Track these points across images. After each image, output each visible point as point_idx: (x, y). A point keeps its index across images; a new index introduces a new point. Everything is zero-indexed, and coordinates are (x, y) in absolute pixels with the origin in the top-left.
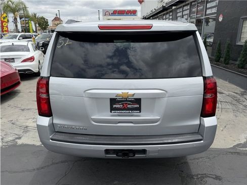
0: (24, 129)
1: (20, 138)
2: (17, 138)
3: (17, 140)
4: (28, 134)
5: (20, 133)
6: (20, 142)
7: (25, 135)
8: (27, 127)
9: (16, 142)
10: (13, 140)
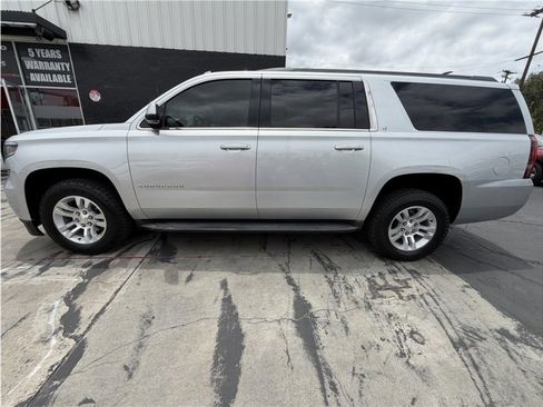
0: (473, 345)
1: (504, 332)
2: (512, 338)
3: (515, 333)
4: (475, 324)
5: (491, 343)
6: (510, 325)
7: (484, 328)
8: (458, 345)
9: (519, 330)
10: (527, 344)
